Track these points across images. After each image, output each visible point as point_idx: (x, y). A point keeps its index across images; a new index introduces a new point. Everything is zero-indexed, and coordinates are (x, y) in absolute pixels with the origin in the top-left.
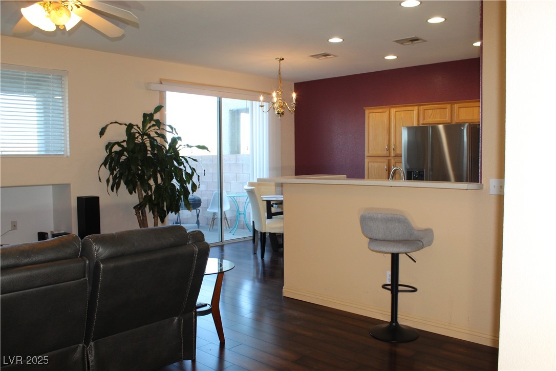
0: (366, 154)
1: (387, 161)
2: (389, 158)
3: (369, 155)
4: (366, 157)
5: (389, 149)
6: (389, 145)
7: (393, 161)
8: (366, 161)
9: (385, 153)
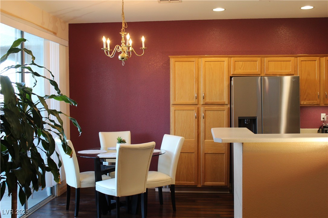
0: (172, 102)
1: (197, 108)
2: (198, 106)
3: (176, 103)
4: (171, 105)
5: (197, 98)
6: (198, 94)
7: (202, 109)
8: (172, 109)
9: (194, 101)
